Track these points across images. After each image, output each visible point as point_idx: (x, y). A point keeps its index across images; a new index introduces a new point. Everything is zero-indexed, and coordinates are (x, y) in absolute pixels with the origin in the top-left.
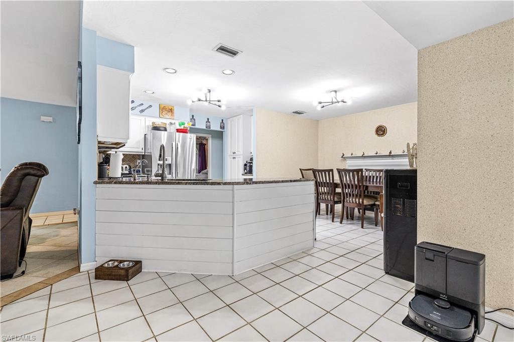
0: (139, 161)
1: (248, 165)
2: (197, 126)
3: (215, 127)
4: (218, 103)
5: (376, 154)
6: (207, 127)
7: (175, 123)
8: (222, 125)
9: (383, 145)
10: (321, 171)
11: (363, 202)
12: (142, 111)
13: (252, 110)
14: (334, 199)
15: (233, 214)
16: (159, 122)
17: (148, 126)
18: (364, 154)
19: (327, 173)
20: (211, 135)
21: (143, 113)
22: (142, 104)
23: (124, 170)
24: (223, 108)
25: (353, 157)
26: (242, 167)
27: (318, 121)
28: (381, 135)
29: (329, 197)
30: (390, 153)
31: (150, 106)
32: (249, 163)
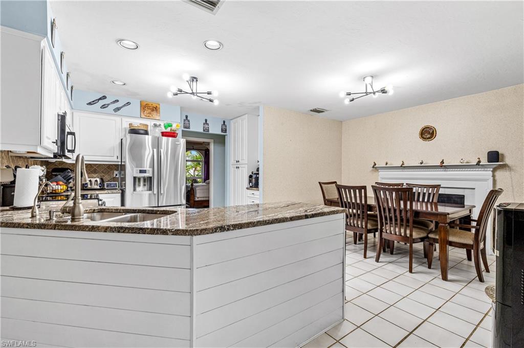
0: (116, 172)
1: (254, 176)
2: (192, 129)
3: (215, 130)
4: (209, 97)
5: (421, 163)
6: (204, 131)
7: (160, 125)
8: (224, 127)
9: (430, 152)
10: (350, 188)
11: (411, 235)
12: (118, 109)
13: (258, 108)
14: (366, 226)
15: (191, 293)
16: (137, 123)
17: (125, 129)
18: (403, 164)
19: (357, 191)
20: (213, 140)
21: (118, 113)
22: (117, 101)
23: (93, 184)
24: (216, 103)
25: (387, 168)
26: (246, 179)
27: (341, 122)
28: (428, 139)
29: (359, 223)
30: (442, 162)
31: (128, 103)
32: (255, 174)
